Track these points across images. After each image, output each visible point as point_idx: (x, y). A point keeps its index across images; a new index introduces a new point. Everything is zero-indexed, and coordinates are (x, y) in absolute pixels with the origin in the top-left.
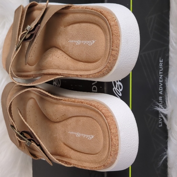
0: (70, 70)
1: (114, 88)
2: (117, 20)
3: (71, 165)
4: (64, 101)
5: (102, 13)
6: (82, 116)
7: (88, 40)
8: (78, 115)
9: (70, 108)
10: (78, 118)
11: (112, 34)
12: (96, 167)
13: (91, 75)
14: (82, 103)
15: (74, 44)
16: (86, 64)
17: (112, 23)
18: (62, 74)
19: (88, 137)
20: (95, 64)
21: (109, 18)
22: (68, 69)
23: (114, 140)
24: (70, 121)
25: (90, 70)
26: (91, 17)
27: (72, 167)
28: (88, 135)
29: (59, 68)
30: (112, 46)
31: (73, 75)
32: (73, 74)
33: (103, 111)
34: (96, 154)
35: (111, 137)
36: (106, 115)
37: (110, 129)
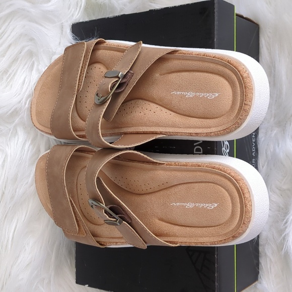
0: (178, 127)
1: (223, 149)
2: (249, 71)
3: (177, 244)
4: (166, 165)
5: (230, 63)
6: (196, 182)
7: (208, 92)
8: (190, 181)
9: (179, 174)
10: (190, 185)
11: (245, 87)
12: (221, 241)
13: (213, 134)
14: (199, 166)
15: (182, 97)
16: (203, 120)
17: (245, 75)
18: (163, 133)
19: (208, 206)
20: (217, 120)
21: (240, 69)
22: (173, 126)
23: (248, 205)
24: (176, 189)
25: (210, 127)
26: (212, 66)
28: (209, 203)
29: (158, 125)
30: (245, 101)
31: (185, 133)
32: (183, 131)
33: (233, 174)
34: (220, 225)
35: (245, 202)
36: (237, 178)
37: (243, 194)
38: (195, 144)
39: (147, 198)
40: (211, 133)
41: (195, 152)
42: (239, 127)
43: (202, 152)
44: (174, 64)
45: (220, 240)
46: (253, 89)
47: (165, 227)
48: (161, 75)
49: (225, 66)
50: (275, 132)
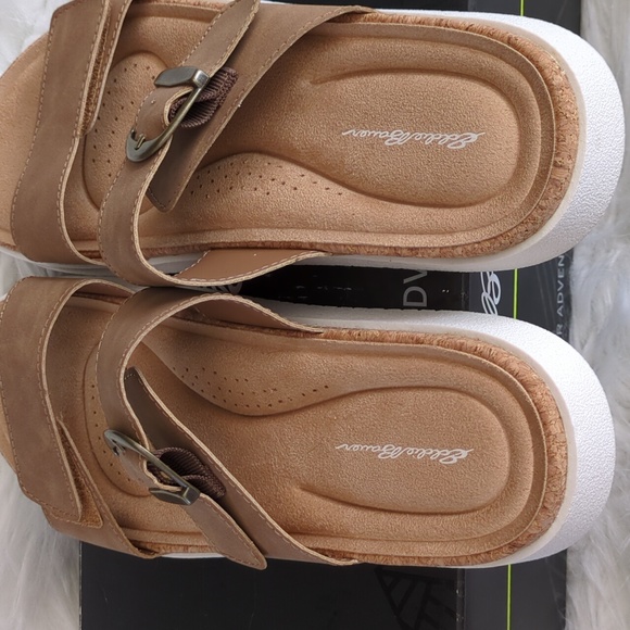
0: (361, 231)
1: (484, 294)
2: (568, 69)
3: (351, 559)
4: (326, 337)
5: (514, 46)
6: (409, 388)
7: (449, 129)
8: (390, 385)
9: (359, 363)
10: (390, 395)
11: (557, 115)
12: (476, 555)
13: (460, 250)
14: (418, 341)
15: (374, 144)
16: (432, 210)
17: (557, 80)
18: (318, 247)
19: (441, 457)
20: (472, 210)
21: (544, 61)
22: (348, 227)
23: (558, 458)
24: (352, 406)
25: (452, 232)
26: (462, 54)
27: (354, 565)
28: (443, 447)
29: (302, 224)
30: (557, 155)
31: (379, 247)
32: (377, 244)
33: (514, 366)
34: (474, 510)
35: (549, 447)
36: (527, 377)
37: (544, 424)
38: (406, 281)
39: (271, 427)
40: (453, 247)
41: (406, 303)
42: (535, 231)
43: (424, 304)
44: (352, 50)
45: (473, 551)
46: (581, 122)
47: (320, 510)
48: (314, 83)
49: (500, 53)
50: (618, 252)
